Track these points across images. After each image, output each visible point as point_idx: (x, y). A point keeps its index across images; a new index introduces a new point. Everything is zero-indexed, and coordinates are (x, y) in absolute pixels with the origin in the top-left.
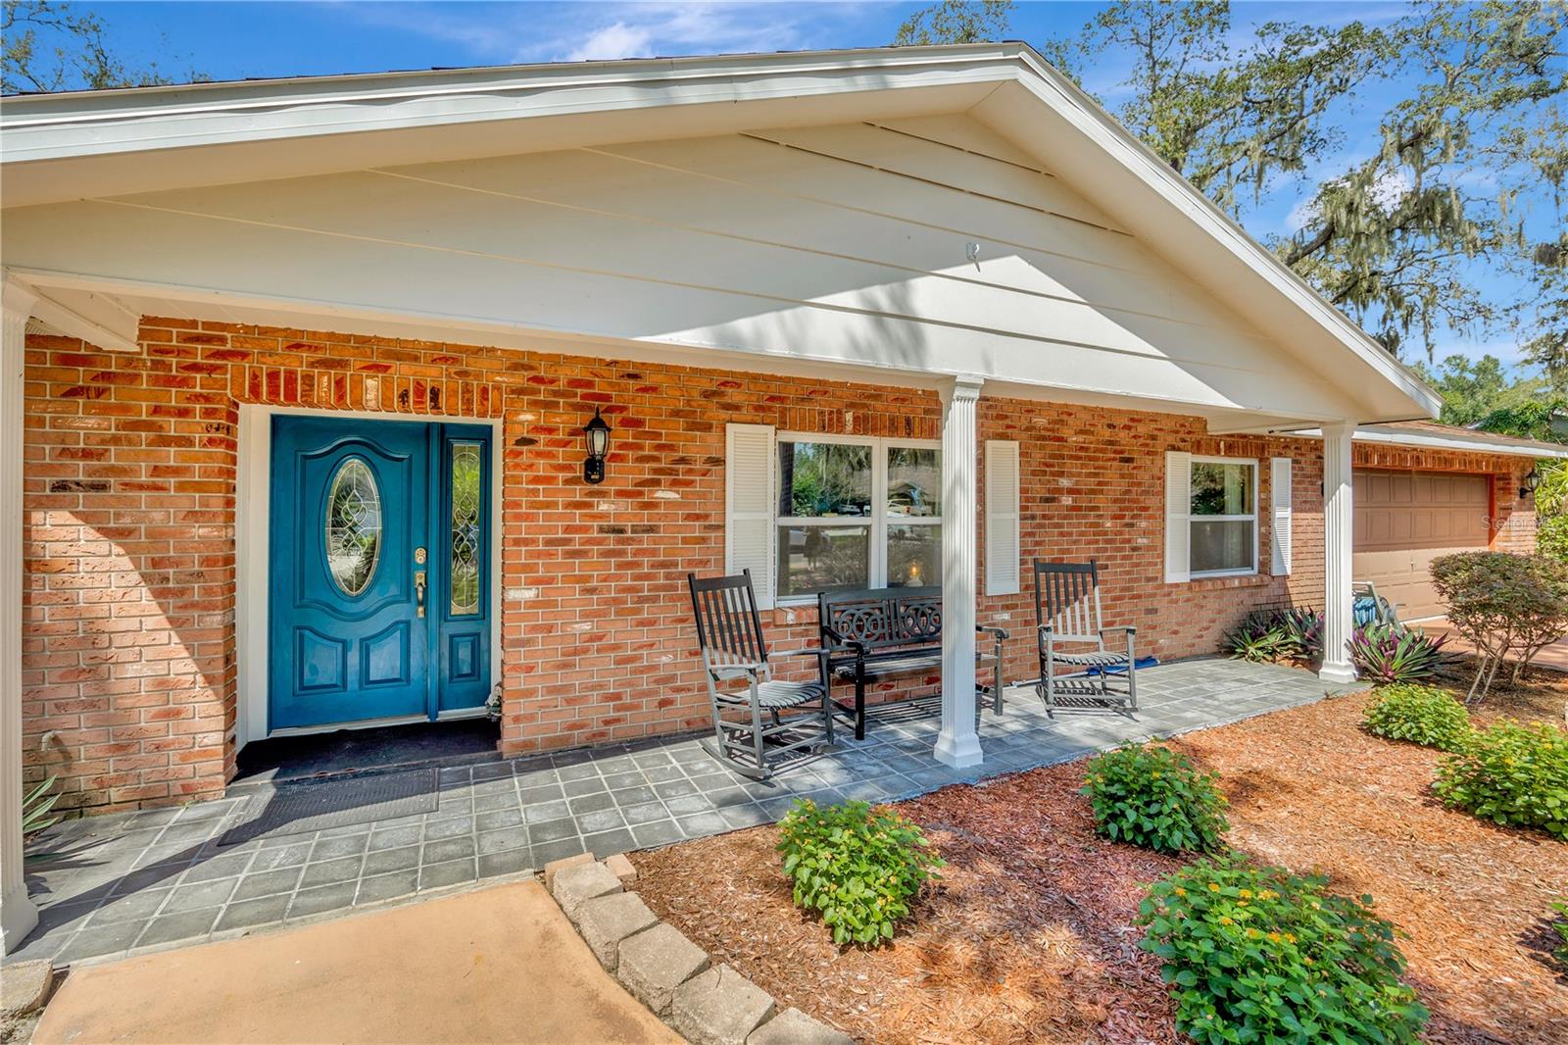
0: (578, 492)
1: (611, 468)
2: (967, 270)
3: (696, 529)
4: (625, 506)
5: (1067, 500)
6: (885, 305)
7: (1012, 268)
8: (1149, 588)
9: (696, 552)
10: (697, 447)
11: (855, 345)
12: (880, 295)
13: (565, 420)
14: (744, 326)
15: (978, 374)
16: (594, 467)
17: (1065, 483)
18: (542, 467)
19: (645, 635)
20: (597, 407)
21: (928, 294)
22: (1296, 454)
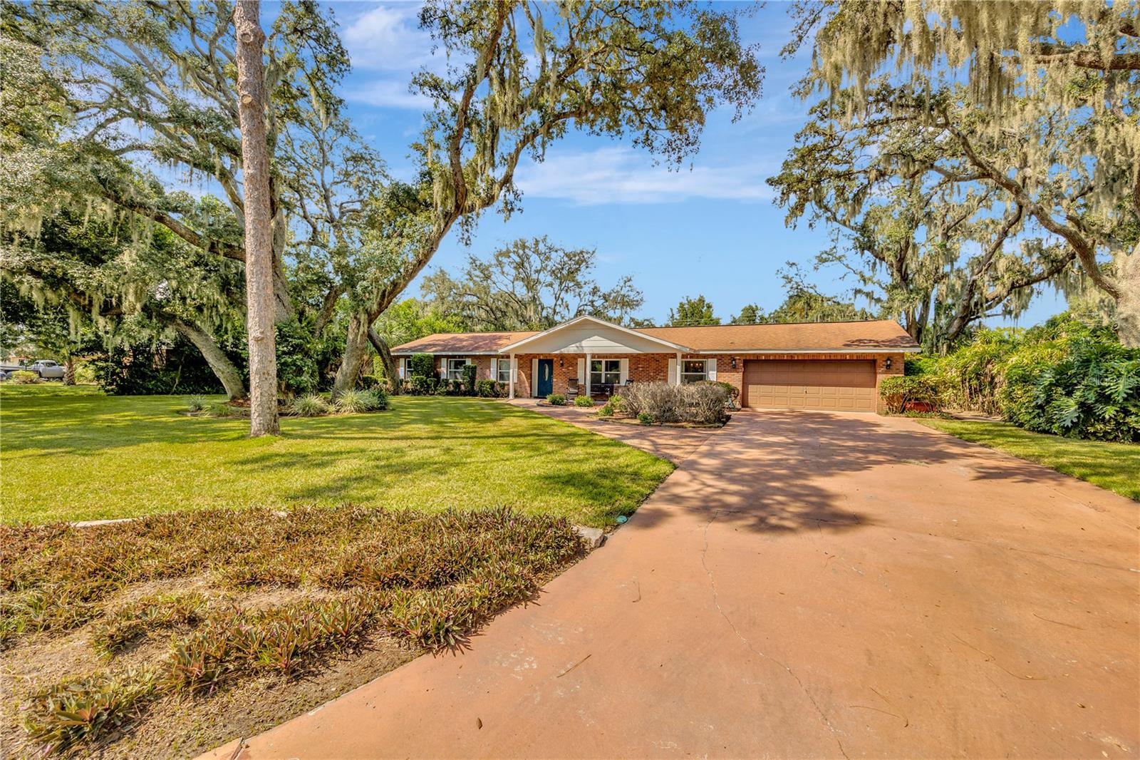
0: (559, 368)
1: (564, 365)
2: (589, 339)
3: (574, 373)
4: (566, 369)
5: (641, 369)
6: (578, 345)
7: (596, 338)
9: (574, 376)
10: (574, 362)
11: (577, 351)
13: (558, 359)
14: (562, 350)
15: (590, 352)
16: (562, 365)
17: (641, 365)
18: (556, 365)
19: (567, 386)
20: (562, 357)
21: (584, 343)
22: (720, 358)
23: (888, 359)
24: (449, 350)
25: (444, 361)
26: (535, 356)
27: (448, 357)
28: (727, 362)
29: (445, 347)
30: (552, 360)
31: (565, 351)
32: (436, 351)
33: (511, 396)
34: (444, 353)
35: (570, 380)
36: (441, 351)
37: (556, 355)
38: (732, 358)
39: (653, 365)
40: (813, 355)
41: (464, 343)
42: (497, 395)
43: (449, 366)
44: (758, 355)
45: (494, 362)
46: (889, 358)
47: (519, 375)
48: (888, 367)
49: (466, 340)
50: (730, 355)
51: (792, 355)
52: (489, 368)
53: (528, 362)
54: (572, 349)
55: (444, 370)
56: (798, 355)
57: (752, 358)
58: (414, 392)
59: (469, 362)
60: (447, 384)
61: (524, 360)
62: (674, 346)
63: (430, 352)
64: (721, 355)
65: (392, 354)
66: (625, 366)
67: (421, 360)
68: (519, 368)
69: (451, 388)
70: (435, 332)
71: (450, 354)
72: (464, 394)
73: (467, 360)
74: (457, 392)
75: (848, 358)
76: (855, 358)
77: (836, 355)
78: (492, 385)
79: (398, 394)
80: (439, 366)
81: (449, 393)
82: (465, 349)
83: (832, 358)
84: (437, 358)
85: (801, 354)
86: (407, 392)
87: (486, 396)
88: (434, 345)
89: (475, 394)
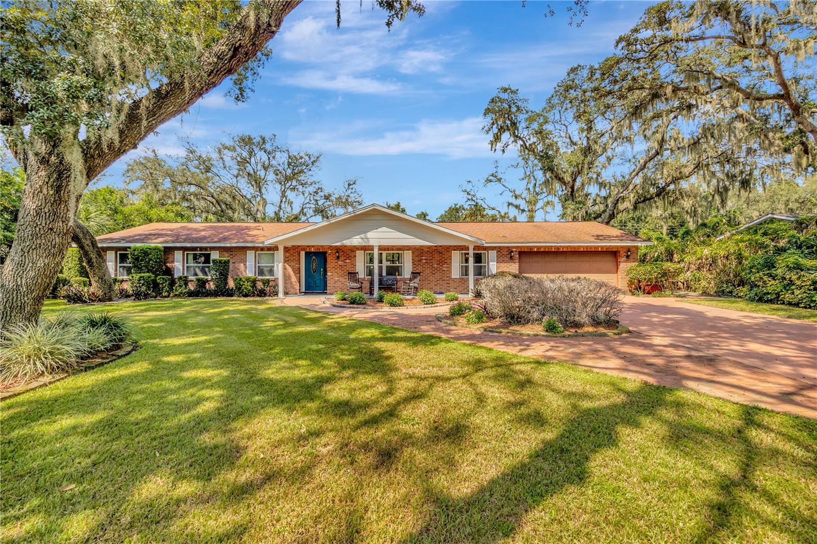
0: (336, 261)
1: (340, 258)
2: (376, 230)
3: (352, 266)
4: (342, 263)
5: (424, 261)
6: (363, 237)
7: (384, 229)
8: (448, 278)
9: (352, 269)
10: (352, 254)
11: (359, 243)
12: (362, 236)
13: (334, 251)
14: (344, 242)
15: (378, 244)
16: (338, 258)
17: (424, 258)
18: (332, 258)
19: (345, 280)
20: (338, 250)
21: (370, 235)
22: (499, 250)
23: (629, 251)
24: (185, 241)
25: (178, 255)
26: (303, 248)
27: (184, 249)
28: (506, 253)
29: (177, 237)
30: (326, 252)
31: (347, 243)
32: (167, 242)
33: (281, 295)
34: (178, 245)
35: (349, 273)
36: (173, 242)
37: (331, 247)
38: (510, 250)
39: (437, 257)
40: (574, 247)
41: (203, 233)
42: (262, 293)
43: (185, 260)
44: (531, 248)
45: (250, 255)
46: (629, 249)
47: (285, 269)
48: (628, 257)
49: (204, 230)
50: (508, 247)
51: (558, 248)
52: (245, 262)
53: (296, 254)
54: (356, 241)
55: (178, 265)
56: (563, 247)
57: (526, 250)
58: (138, 296)
59: (215, 255)
60: (186, 281)
61: (291, 252)
62: (469, 238)
63: (157, 243)
64: (500, 247)
65: (99, 245)
66: (408, 257)
67: (145, 253)
68: (285, 261)
69: (191, 287)
70: (150, 221)
71: (189, 245)
72: (214, 294)
73: (212, 253)
74: (201, 291)
75: (600, 250)
76: (605, 250)
77: (591, 247)
78: (254, 282)
79: (110, 300)
80: (170, 259)
81: (191, 294)
82: (209, 240)
83: (589, 250)
84: (168, 251)
85: (565, 247)
86: (125, 295)
87: (246, 296)
88: (160, 235)
89: (229, 294)
